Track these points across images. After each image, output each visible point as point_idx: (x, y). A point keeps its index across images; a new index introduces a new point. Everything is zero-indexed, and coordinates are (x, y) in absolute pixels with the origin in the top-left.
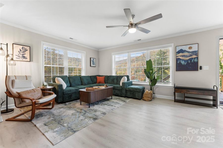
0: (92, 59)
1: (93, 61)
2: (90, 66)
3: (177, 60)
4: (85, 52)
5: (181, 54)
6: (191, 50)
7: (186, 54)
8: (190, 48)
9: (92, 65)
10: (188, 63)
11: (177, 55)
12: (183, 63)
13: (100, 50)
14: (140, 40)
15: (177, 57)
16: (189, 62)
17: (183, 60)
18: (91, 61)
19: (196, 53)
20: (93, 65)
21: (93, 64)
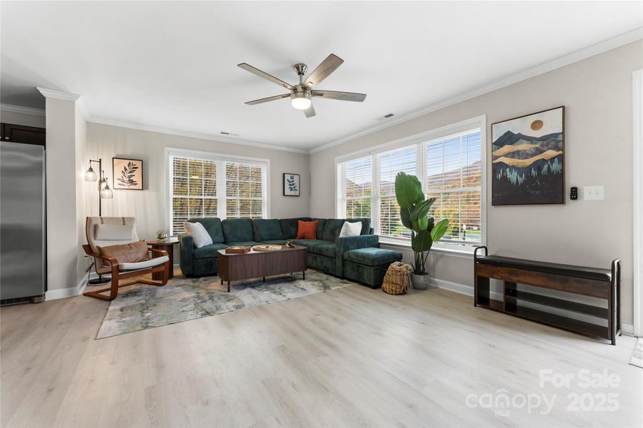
0: (287, 177)
1: (291, 180)
2: (284, 195)
3: (497, 167)
4: (268, 161)
5: (507, 148)
6: (538, 134)
7: (523, 146)
8: (537, 125)
9: (288, 192)
10: (529, 177)
11: (497, 153)
12: (513, 176)
13: (311, 152)
14: (391, 115)
15: (494, 158)
16: (534, 173)
17: (513, 167)
18: (286, 182)
19: (557, 141)
20: (292, 193)
21: (291, 190)
